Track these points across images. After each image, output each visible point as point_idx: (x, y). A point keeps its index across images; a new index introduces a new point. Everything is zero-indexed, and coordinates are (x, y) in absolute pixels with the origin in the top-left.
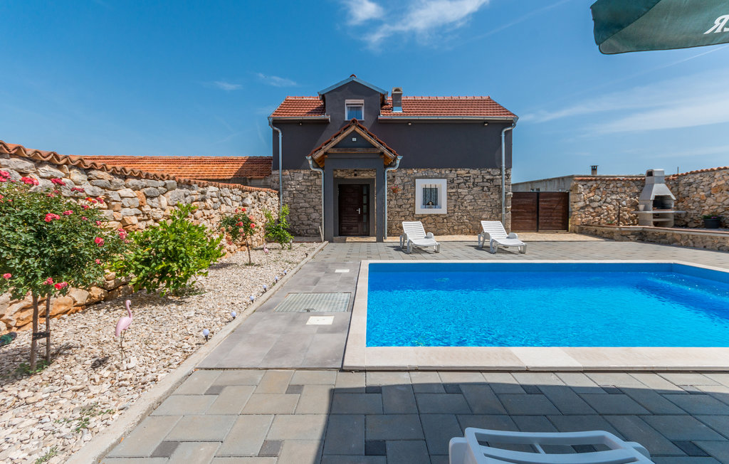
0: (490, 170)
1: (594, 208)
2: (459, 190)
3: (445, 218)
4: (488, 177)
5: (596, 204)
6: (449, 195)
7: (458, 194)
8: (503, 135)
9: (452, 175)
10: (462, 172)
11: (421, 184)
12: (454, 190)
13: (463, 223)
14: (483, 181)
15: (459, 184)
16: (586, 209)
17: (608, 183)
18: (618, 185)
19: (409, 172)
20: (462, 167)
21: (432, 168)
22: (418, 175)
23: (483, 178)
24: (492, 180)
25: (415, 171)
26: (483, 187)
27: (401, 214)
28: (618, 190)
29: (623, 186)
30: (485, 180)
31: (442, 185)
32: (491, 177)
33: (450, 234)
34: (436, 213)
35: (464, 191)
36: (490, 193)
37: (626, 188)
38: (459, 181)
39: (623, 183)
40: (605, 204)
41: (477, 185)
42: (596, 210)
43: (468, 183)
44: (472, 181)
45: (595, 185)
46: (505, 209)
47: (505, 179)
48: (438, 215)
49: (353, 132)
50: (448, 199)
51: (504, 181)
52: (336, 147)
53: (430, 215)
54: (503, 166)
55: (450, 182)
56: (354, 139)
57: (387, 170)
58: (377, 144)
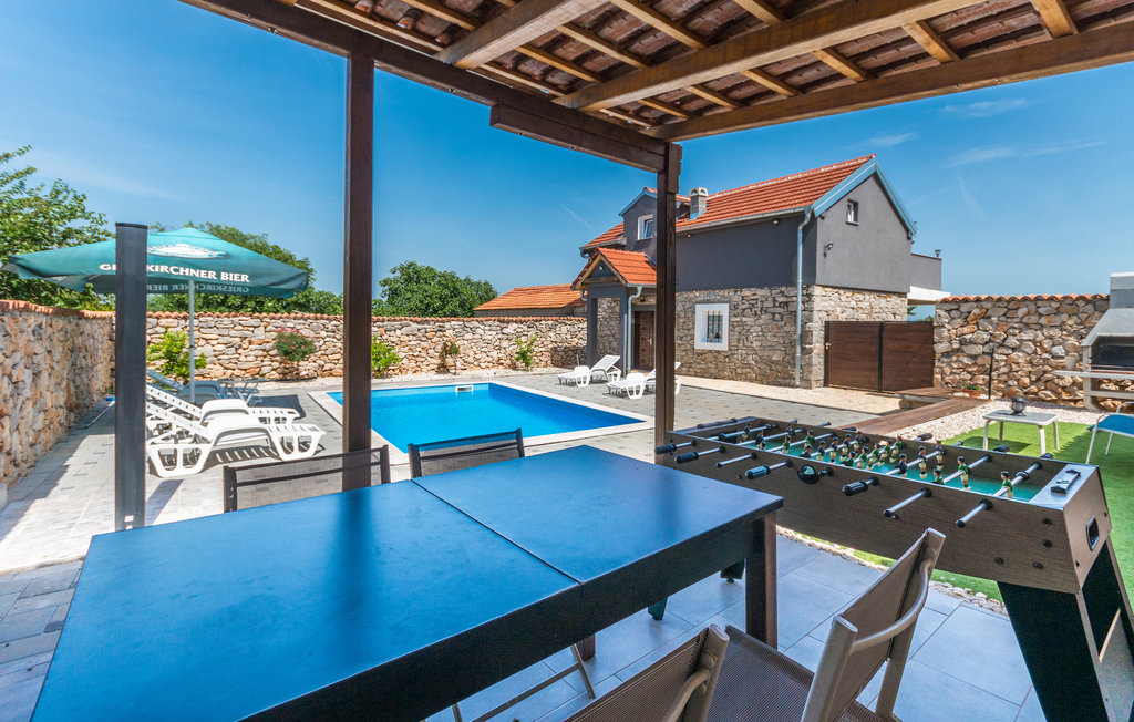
0: (783, 289)
1: (974, 357)
2: (744, 319)
3: (728, 356)
4: (781, 299)
5: (978, 350)
6: (732, 325)
7: (743, 324)
8: (800, 235)
9: (736, 298)
10: (746, 292)
11: (702, 312)
12: (738, 319)
13: (748, 365)
14: (774, 306)
15: (744, 310)
16: (954, 358)
17: (1012, 305)
18: (1042, 310)
19: (691, 295)
20: (748, 286)
21: (714, 290)
22: (699, 299)
23: (774, 301)
24: (787, 304)
25: (697, 294)
26: (774, 314)
27: (683, 347)
28: (1043, 321)
29: (1058, 312)
30: (777, 304)
31: (723, 309)
32: (785, 299)
33: (733, 379)
34: (717, 349)
35: (749, 320)
36: (783, 324)
37: (1064, 317)
38: (744, 306)
39: (1055, 305)
40: (1000, 351)
41: (766, 312)
42: (980, 361)
43: (754, 309)
44: (759, 305)
45: (976, 311)
46: (803, 349)
47: (803, 303)
48: (718, 352)
49: (601, 261)
50: (730, 331)
51: (800, 306)
52: (589, 277)
53: (710, 351)
54: (800, 281)
55: (733, 307)
56: (601, 268)
57: (630, 298)
58: (615, 272)
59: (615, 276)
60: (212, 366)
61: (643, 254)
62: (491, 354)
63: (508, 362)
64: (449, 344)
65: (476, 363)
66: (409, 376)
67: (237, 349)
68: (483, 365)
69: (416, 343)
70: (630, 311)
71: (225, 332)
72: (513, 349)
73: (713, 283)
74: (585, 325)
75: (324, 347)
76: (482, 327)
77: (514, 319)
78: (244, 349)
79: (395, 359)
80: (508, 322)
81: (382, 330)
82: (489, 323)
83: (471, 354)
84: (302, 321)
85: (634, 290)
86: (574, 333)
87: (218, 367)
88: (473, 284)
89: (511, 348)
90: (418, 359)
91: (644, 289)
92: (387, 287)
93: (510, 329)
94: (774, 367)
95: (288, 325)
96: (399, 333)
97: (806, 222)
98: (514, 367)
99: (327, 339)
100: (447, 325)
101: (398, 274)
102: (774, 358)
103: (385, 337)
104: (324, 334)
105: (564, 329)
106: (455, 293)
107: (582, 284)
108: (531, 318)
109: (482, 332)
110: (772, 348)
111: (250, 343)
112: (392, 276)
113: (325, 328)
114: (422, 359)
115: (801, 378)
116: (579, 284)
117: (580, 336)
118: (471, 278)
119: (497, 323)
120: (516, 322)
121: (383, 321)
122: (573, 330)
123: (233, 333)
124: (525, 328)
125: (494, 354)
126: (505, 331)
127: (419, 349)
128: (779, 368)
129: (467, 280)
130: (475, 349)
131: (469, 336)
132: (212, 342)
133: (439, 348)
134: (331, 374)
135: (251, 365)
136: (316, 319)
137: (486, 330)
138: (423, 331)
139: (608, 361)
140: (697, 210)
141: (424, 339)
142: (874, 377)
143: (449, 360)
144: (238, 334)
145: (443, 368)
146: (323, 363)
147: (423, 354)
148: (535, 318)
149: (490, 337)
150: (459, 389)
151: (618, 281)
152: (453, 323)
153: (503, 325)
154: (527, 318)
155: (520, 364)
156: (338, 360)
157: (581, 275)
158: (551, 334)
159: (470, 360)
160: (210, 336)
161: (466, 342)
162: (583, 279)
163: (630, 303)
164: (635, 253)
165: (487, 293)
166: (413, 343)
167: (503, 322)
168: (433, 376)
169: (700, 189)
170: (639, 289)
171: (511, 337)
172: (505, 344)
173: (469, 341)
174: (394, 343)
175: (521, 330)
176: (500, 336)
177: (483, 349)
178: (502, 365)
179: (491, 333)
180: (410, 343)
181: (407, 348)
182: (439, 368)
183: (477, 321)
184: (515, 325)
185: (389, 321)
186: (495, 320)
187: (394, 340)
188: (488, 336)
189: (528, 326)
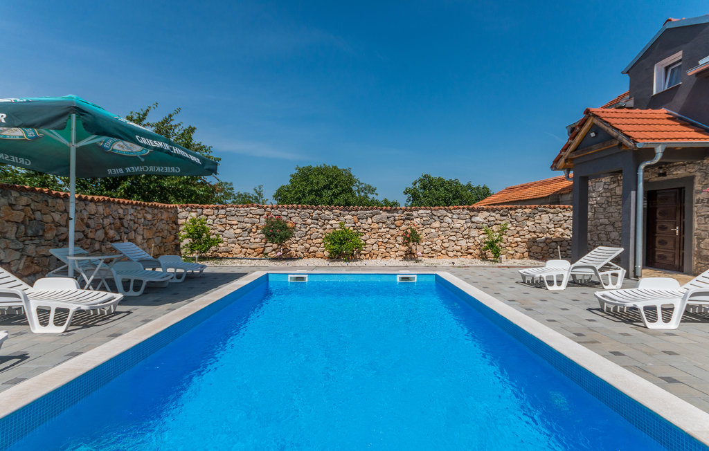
49: (594, 125)
52: (575, 150)
56: (593, 135)
57: (642, 167)
58: (615, 133)
59: (613, 138)
60: (233, 245)
61: (664, 110)
62: (459, 243)
63: (477, 251)
64: (409, 231)
65: (443, 252)
66: (379, 262)
67: (249, 233)
68: (451, 254)
69: (385, 230)
70: (641, 185)
71: (241, 219)
72: (483, 238)
74: (570, 214)
75: (309, 233)
76: (450, 215)
77: (485, 207)
78: (254, 233)
79: (366, 245)
80: (479, 211)
81: (356, 218)
82: (458, 211)
83: (439, 242)
84: (293, 211)
85: (650, 153)
86: (559, 223)
87: (237, 246)
88: (473, 189)
89: (481, 237)
90: (387, 245)
91: (669, 152)
92: (410, 195)
93: (480, 218)
95: (283, 213)
96: (370, 220)
98: (483, 257)
99: (312, 226)
100: (415, 214)
101: (418, 185)
103: (358, 224)
104: (309, 221)
105: (545, 218)
107: (566, 161)
108: (505, 206)
109: (450, 221)
111: (257, 228)
112: (412, 187)
113: (311, 217)
114: (392, 246)
116: (562, 161)
117: (565, 225)
118: (472, 184)
119: (466, 211)
120: (487, 210)
121: (357, 210)
123: (246, 219)
124: (498, 216)
125: (463, 243)
126: (473, 220)
127: (388, 236)
129: (469, 186)
130: (442, 237)
131: (437, 224)
132: (235, 227)
134: (315, 256)
135: (257, 245)
136: (303, 208)
137: (455, 219)
138: (392, 219)
139: (601, 255)
141: (393, 226)
144: (249, 220)
146: (308, 246)
147: (392, 241)
148: (510, 206)
149: (459, 226)
151: (621, 144)
152: (421, 211)
153: (472, 214)
155: (490, 254)
156: (320, 244)
157: (565, 149)
158: (529, 223)
159: (438, 248)
160: (233, 222)
161: (433, 231)
162: (567, 154)
163: (641, 173)
164: (649, 111)
165: (486, 193)
166: (383, 230)
167: (473, 210)
168: (399, 262)
170: (659, 151)
171: (481, 225)
172: (474, 233)
173: (437, 230)
174: (365, 230)
175: (493, 219)
176: (469, 225)
177: (451, 238)
178: (471, 254)
179: (460, 221)
180: (380, 230)
181: (377, 235)
182: (406, 255)
183: (445, 209)
184: (486, 214)
185: (361, 209)
186: (463, 209)
187: (365, 227)
188: (457, 224)
189: (502, 215)
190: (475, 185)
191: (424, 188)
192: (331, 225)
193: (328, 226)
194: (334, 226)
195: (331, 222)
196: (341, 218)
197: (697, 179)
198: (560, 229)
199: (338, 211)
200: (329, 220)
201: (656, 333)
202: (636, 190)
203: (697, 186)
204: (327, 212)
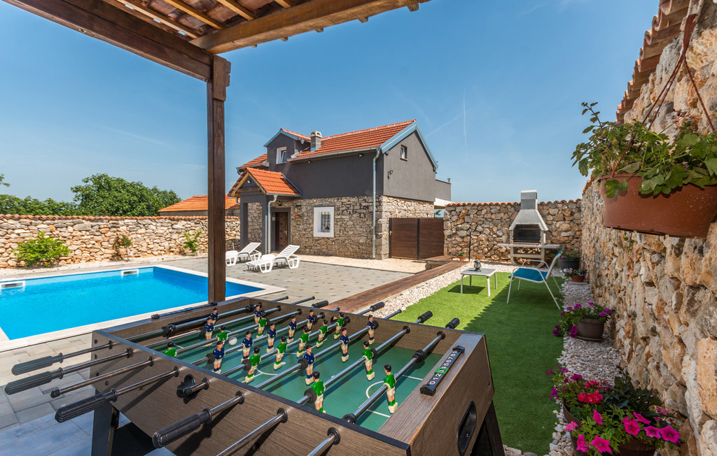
0: (365, 197)
1: (463, 237)
2: (343, 217)
3: (334, 241)
4: (364, 204)
5: (464, 233)
6: (336, 220)
7: (343, 220)
8: (374, 164)
9: (339, 204)
10: (344, 200)
11: (318, 212)
12: (339, 217)
13: (347, 246)
14: (361, 209)
15: (343, 211)
16: (453, 238)
17: (479, 208)
18: (492, 211)
19: (311, 201)
20: (346, 196)
21: (325, 198)
22: (316, 204)
23: (361, 205)
24: (367, 207)
25: (315, 201)
26: (360, 214)
27: (306, 236)
28: (493, 217)
29: (499, 212)
30: (362, 207)
31: (331, 211)
32: (366, 204)
33: (337, 256)
34: (327, 236)
35: (346, 217)
36: (365, 219)
37: (502, 215)
38: (343, 209)
39: (498, 208)
40: (475, 233)
41: (356, 212)
42: (465, 240)
43: (349, 211)
44: (352, 208)
45: (463, 211)
46: (377, 235)
47: (377, 207)
48: (328, 238)
49: (249, 177)
50: (335, 224)
51: (375, 208)
52: (241, 188)
53: (323, 238)
54: (375, 193)
55: (337, 209)
56: (249, 182)
57: (269, 203)
58: (258, 185)
59: (258, 187)
61: (280, 173)
62: (162, 244)
63: (178, 250)
64: (121, 237)
65: (149, 252)
66: (83, 264)
68: (155, 253)
69: (89, 237)
70: (269, 212)
72: (181, 240)
73: (325, 193)
74: (239, 222)
76: (154, 224)
77: (183, 217)
79: (66, 251)
80: (178, 220)
81: (53, 227)
82: (161, 220)
83: (145, 244)
85: (271, 197)
88: (160, 193)
89: (181, 239)
90: (91, 250)
91: (279, 197)
92: (79, 193)
93: (179, 225)
94: (360, 247)
96: (70, 229)
97: (377, 156)
98: (182, 253)
100: (121, 223)
101: (91, 183)
102: (361, 241)
103: (56, 232)
106: (142, 199)
107: (236, 193)
108: (198, 217)
109: (154, 228)
110: (360, 235)
112: (83, 184)
114: (96, 250)
115: (376, 253)
116: (234, 193)
117: (237, 229)
118: (158, 188)
119: (168, 221)
120: (185, 220)
121: (53, 219)
122: (232, 225)
124: (193, 224)
125: (166, 244)
126: (174, 227)
127: (94, 242)
128: (364, 247)
129: (155, 190)
130: (148, 241)
131: (143, 231)
133: (112, 241)
137: (158, 226)
138: (97, 227)
139: (252, 246)
140: (314, 146)
141: (98, 234)
142: (415, 250)
143: (122, 250)
145: (117, 256)
147: (97, 245)
148: (201, 217)
149: (162, 232)
150: (125, 273)
151: (261, 191)
152: (126, 221)
153: (173, 222)
154: (194, 217)
155: (188, 250)
157: (235, 186)
159: (144, 249)
161: (139, 236)
162: (236, 189)
163: (269, 206)
164: (274, 173)
165: (172, 199)
166: (86, 237)
167: (173, 220)
168: (106, 263)
169: (317, 132)
170: (275, 197)
171: (180, 231)
172: (175, 236)
173: (143, 235)
174: (65, 237)
175: (189, 226)
176: (170, 230)
177: (155, 241)
178: (173, 252)
179: (163, 228)
180: (83, 237)
181: (79, 242)
182: (113, 256)
183: (150, 219)
184: (184, 222)
185: (59, 219)
186: (166, 218)
187: (65, 235)
188: (160, 231)
189: (196, 223)
190: (161, 189)
191: (100, 188)
192: (19, 234)
193: (13, 236)
194: (22, 235)
195: (16, 231)
196: (32, 227)
197: (292, 209)
198: (234, 232)
199: (28, 221)
200: (13, 229)
201: (265, 274)
202: (267, 215)
203: (292, 213)
204: (11, 221)
